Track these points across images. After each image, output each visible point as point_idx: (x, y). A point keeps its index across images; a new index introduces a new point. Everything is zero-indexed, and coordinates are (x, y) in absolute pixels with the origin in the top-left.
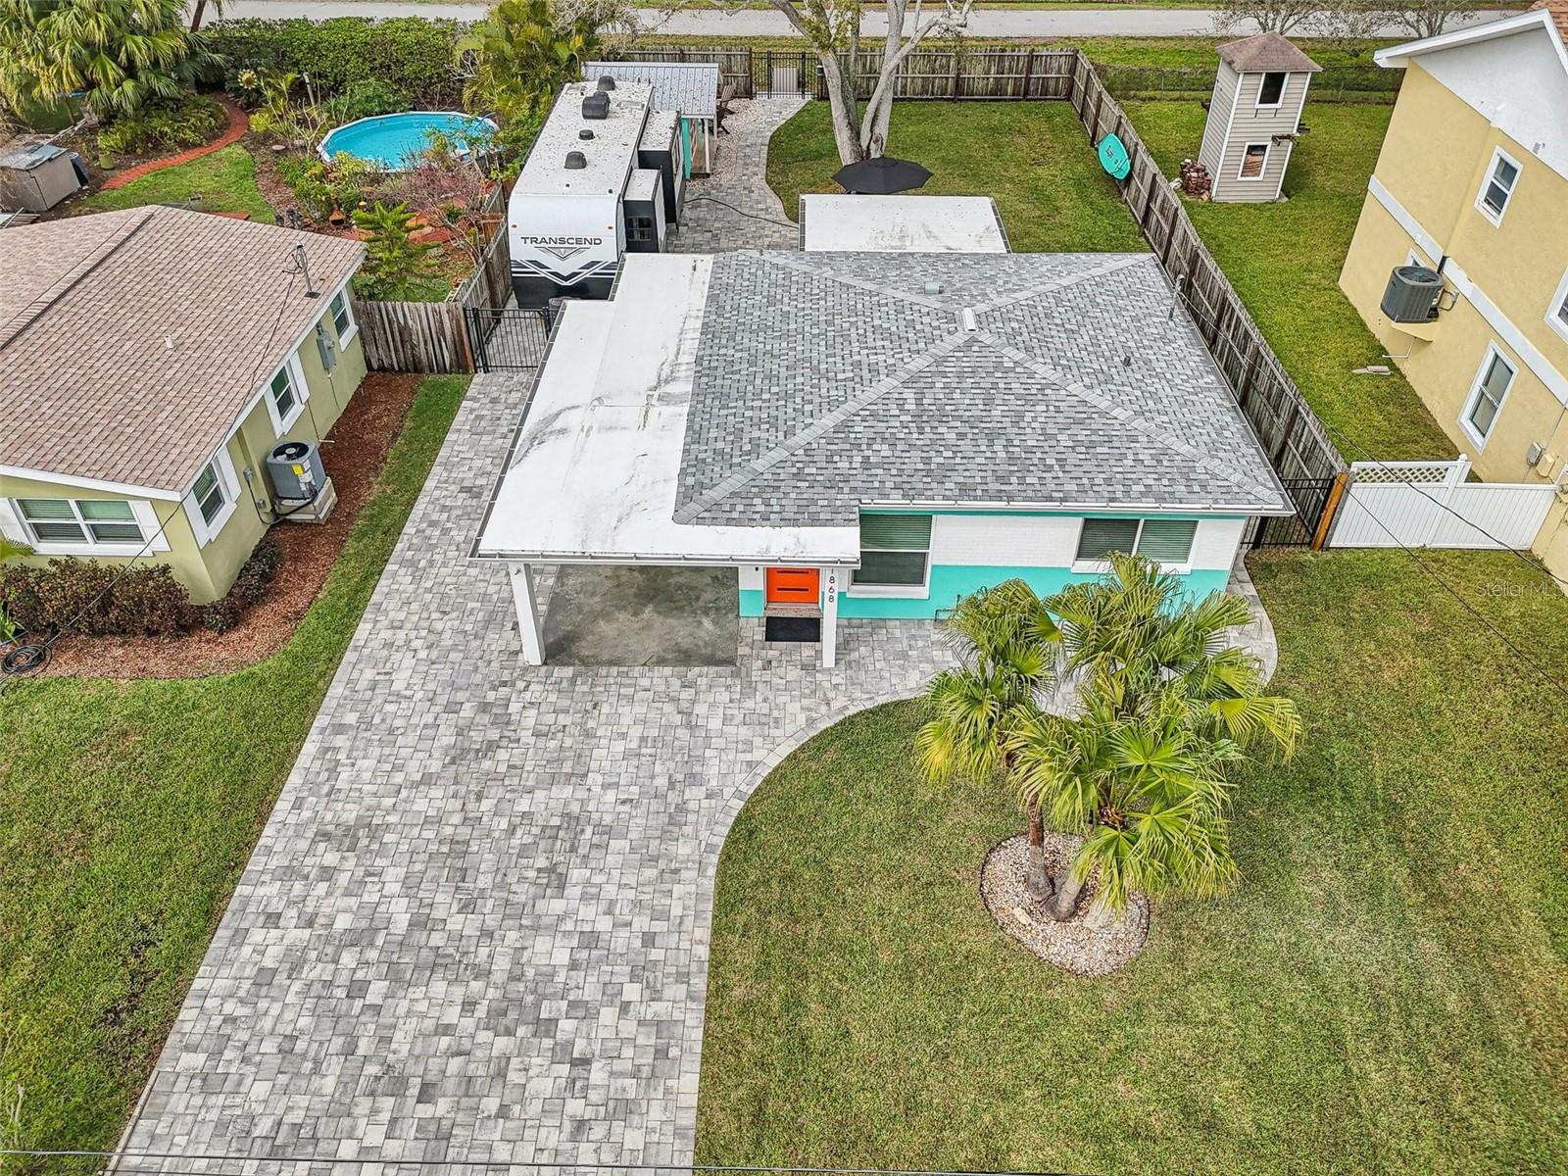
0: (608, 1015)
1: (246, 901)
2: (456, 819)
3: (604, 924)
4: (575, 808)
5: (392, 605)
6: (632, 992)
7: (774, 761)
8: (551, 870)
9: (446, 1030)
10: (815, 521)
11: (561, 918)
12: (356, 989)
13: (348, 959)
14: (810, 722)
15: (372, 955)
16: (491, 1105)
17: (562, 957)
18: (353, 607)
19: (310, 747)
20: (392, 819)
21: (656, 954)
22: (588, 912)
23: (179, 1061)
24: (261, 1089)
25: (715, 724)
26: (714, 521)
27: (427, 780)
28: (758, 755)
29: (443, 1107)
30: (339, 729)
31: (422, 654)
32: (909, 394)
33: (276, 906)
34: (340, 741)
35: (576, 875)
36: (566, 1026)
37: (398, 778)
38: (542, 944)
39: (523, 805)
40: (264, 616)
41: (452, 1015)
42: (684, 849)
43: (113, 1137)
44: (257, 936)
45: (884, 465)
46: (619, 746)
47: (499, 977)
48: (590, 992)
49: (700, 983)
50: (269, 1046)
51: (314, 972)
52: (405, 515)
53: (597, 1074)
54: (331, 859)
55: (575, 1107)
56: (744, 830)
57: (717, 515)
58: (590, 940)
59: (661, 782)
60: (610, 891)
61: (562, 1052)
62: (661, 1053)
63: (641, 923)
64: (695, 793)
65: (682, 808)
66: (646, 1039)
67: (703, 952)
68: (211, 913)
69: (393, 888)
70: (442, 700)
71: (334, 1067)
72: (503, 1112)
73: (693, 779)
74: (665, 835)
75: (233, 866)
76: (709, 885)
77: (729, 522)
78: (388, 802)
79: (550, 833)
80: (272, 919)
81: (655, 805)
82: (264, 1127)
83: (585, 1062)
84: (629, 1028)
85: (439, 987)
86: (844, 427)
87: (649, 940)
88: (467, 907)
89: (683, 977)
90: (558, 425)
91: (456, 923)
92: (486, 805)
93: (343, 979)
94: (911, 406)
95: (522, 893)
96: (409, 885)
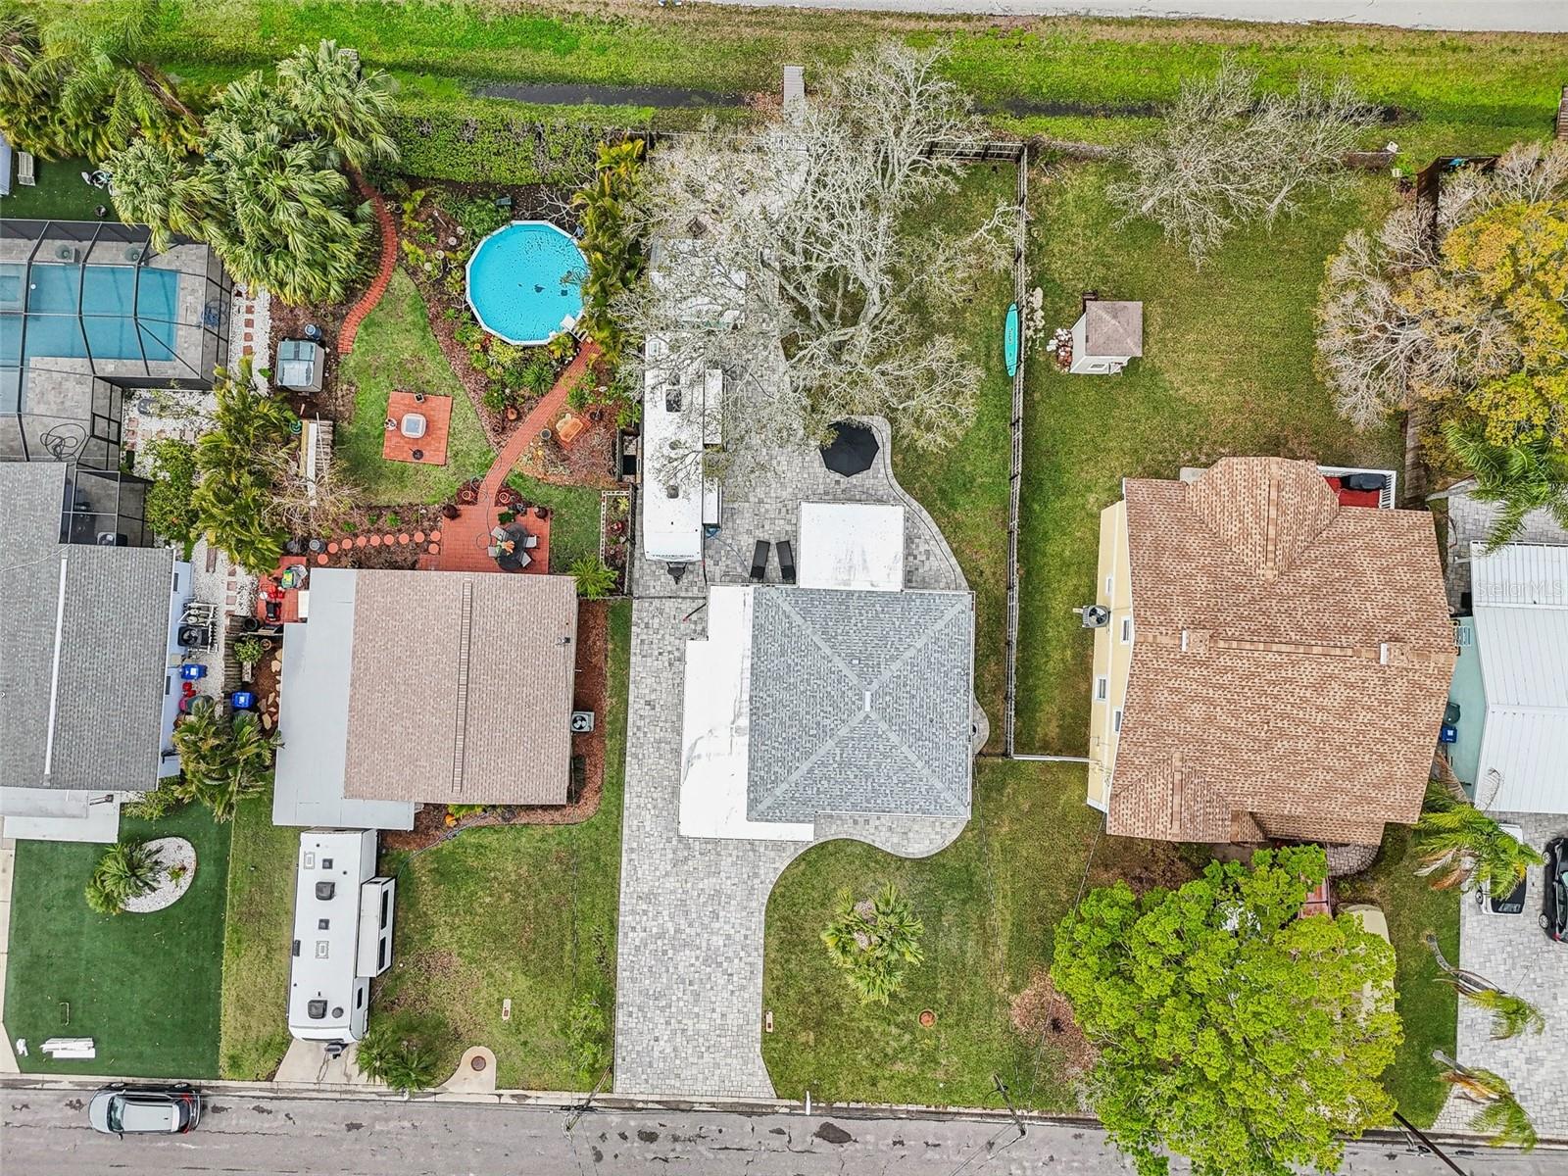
0: (736, 961)
1: (624, 922)
2: (680, 891)
3: (732, 932)
4: (718, 888)
5: (634, 783)
6: (742, 954)
7: (783, 868)
8: (713, 912)
9: (692, 965)
10: (798, 821)
11: (719, 929)
12: (665, 953)
13: (659, 942)
14: (796, 849)
15: (666, 942)
16: (708, 986)
17: (721, 943)
18: (619, 785)
19: (624, 859)
20: (660, 891)
21: (748, 942)
22: (727, 927)
23: (622, 975)
24: (647, 982)
25: (762, 850)
26: (762, 820)
27: (667, 874)
28: (777, 865)
29: (696, 987)
30: (632, 850)
31: (652, 812)
32: (838, 751)
33: (633, 924)
34: (634, 856)
35: (722, 914)
36: (725, 964)
37: (658, 873)
38: (715, 938)
39: (701, 886)
40: (587, 793)
41: (693, 961)
42: (754, 904)
43: (614, 996)
44: (631, 935)
45: (825, 792)
46: (729, 860)
47: (704, 949)
48: (731, 954)
49: (761, 951)
50: (646, 970)
51: (652, 947)
52: (626, 720)
53: (735, 978)
54: (645, 907)
55: (730, 987)
56: (772, 899)
57: (763, 818)
58: (728, 937)
59: (745, 876)
60: (733, 920)
61: (725, 973)
62: (752, 972)
63: (743, 932)
64: (756, 881)
65: (753, 888)
66: (748, 968)
67: (762, 941)
68: (613, 926)
69: (667, 918)
70: (664, 836)
71: (664, 975)
72: (712, 988)
73: (756, 875)
74: (749, 900)
75: (616, 909)
76: (763, 918)
77: (767, 821)
78: (657, 884)
79: (711, 897)
80: (634, 929)
81: (744, 886)
82: (651, 993)
83: (732, 975)
84: (742, 965)
85: (687, 952)
86: (811, 771)
87: (746, 937)
88: (690, 925)
89: (756, 949)
90: (696, 753)
91: (688, 930)
92: (689, 885)
93: (660, 949)
94: (837, 759)
95: (706, 920)
96: (672, 917)
